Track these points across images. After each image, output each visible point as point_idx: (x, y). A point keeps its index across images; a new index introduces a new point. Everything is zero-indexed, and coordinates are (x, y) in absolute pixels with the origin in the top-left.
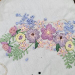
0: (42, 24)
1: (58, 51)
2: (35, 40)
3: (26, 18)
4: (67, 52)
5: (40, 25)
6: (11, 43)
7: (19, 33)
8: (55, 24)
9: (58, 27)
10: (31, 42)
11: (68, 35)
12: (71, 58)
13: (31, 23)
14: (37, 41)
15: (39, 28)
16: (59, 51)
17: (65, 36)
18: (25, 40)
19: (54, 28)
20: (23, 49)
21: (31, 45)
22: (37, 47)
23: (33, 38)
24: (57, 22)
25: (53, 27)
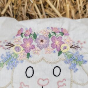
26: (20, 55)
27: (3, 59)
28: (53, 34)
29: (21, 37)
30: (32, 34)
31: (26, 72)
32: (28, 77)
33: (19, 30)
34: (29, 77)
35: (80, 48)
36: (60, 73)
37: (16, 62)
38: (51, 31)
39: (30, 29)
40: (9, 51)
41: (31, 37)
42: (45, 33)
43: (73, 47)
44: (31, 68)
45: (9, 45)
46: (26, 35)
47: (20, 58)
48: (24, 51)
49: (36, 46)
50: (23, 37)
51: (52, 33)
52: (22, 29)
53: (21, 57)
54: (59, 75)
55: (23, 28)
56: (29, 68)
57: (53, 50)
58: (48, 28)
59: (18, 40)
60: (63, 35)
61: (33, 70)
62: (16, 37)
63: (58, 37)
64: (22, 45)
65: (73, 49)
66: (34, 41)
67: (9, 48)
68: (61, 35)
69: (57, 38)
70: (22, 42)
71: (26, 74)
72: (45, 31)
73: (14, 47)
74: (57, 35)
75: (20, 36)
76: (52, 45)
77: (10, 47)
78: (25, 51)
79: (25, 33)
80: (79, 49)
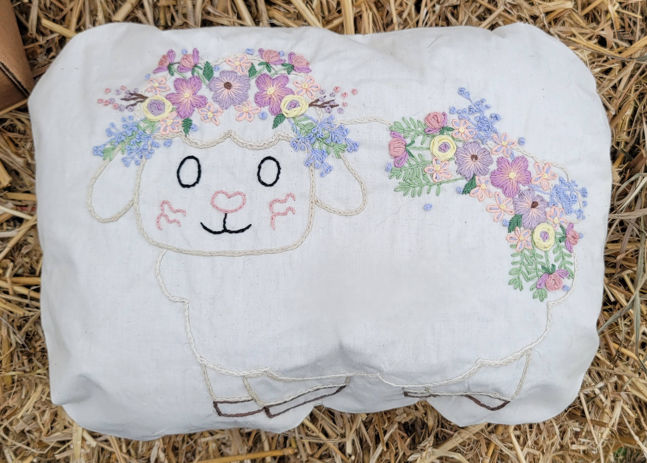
0: (508, 147)
1: (510, 231)
2: (472, 174)
3: (480, 111)
4: (531, 247)
5: (503, 146)
6: (413, 145)
7: (445, 133)
8: (538, 166)
9: (540, 177)
10: (461, 174)
11: (555, 209)
12: (534, 266)
13: (485, 130)
14: (477, 178)
15: (496, 151)
16: (513, 233)
17: (545, 208)
18: (449, 160)
19: (530, 172)
20: (434, 177)
21: (456, 180)
22: (469, 193)
23: (471, 165)
24: (545, 164)
25: (529, 169)
26: (162, 123)
27: (113, 137)
28: (262, 67)
29: (169, 76)
30: (199, 65)
31: (178, 172)
32: (184, 186)
33: (164, 57)
34: (188, 186)
35: (338, 107)
36: (278, 178)
37: (149, 143)
38: (256, 60)
39: (196, 52)
40: (131, 114)
41: (196, 74)
42: (237, 63)
43: (319, 103)
44: (193, 161)
45: (134, 97)
46: (182, 69)
47: (164, 133)
48: (175, 114)
49: (210, 101)
50: (172, 75)
51: (260, 64)
52: (171, 51)
53: (165, 130)
54: (275, 182)
55: (174, 49)
56: (188, 161)
57: (258, 111)
58: (249, 52)
59: (160, 84)
60: (293, 72)
61: (199, 167)
62: (153, 76)
63: (276, 76)
64: (168, 97)
65: (317, 108)
66: (204, 86)
67: (132, 105)
68: (285, 72)
69: (274, 78)
70: (170, 90)
71: (178, 177)
72: (238, 59)
73: (147, 101)
74: (273, 71)
75: (166, 73)
76: (256, 96)
77: (135, 105)
78: (178, 113)
79: (179, 63)
80: (335, 109)
